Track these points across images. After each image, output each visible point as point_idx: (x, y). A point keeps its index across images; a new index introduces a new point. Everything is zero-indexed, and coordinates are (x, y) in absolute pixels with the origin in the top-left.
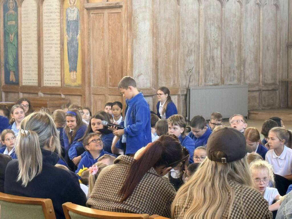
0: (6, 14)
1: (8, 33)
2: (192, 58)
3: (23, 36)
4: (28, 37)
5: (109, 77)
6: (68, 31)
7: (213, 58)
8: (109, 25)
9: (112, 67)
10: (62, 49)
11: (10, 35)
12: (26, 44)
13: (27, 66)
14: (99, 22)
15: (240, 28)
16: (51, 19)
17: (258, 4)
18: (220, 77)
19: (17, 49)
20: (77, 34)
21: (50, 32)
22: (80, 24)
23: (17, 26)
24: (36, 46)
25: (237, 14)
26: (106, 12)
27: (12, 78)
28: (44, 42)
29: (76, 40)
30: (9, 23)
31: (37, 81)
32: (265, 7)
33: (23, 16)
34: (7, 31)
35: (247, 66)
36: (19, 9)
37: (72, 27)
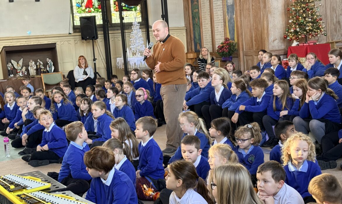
0: (193, 5)
1: (195, 18)
3: (203, 19)
4: (205, 19)
5: (254, 43)
6: (228, 13)
7: (339, 22)
8: (253, 6)
9: (256, 36)
10: (225, 26)
11: (196, 19)
12: (205, 24)
13: (206, 39)
14: (247, 4)
16: (218, 6)
19: (200, 28)
20: (233, 15)
21: (217, 14)
22: (235, 7)
23: (198, 12)
24: (210, 25)
27: (198, 47)
28: (215, 22)
29: (233, 19)
30: (195, 11)
31: (212, 49)
33: (202, 5)
34: (194, 16)
37: (230, 9)
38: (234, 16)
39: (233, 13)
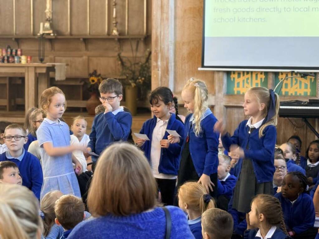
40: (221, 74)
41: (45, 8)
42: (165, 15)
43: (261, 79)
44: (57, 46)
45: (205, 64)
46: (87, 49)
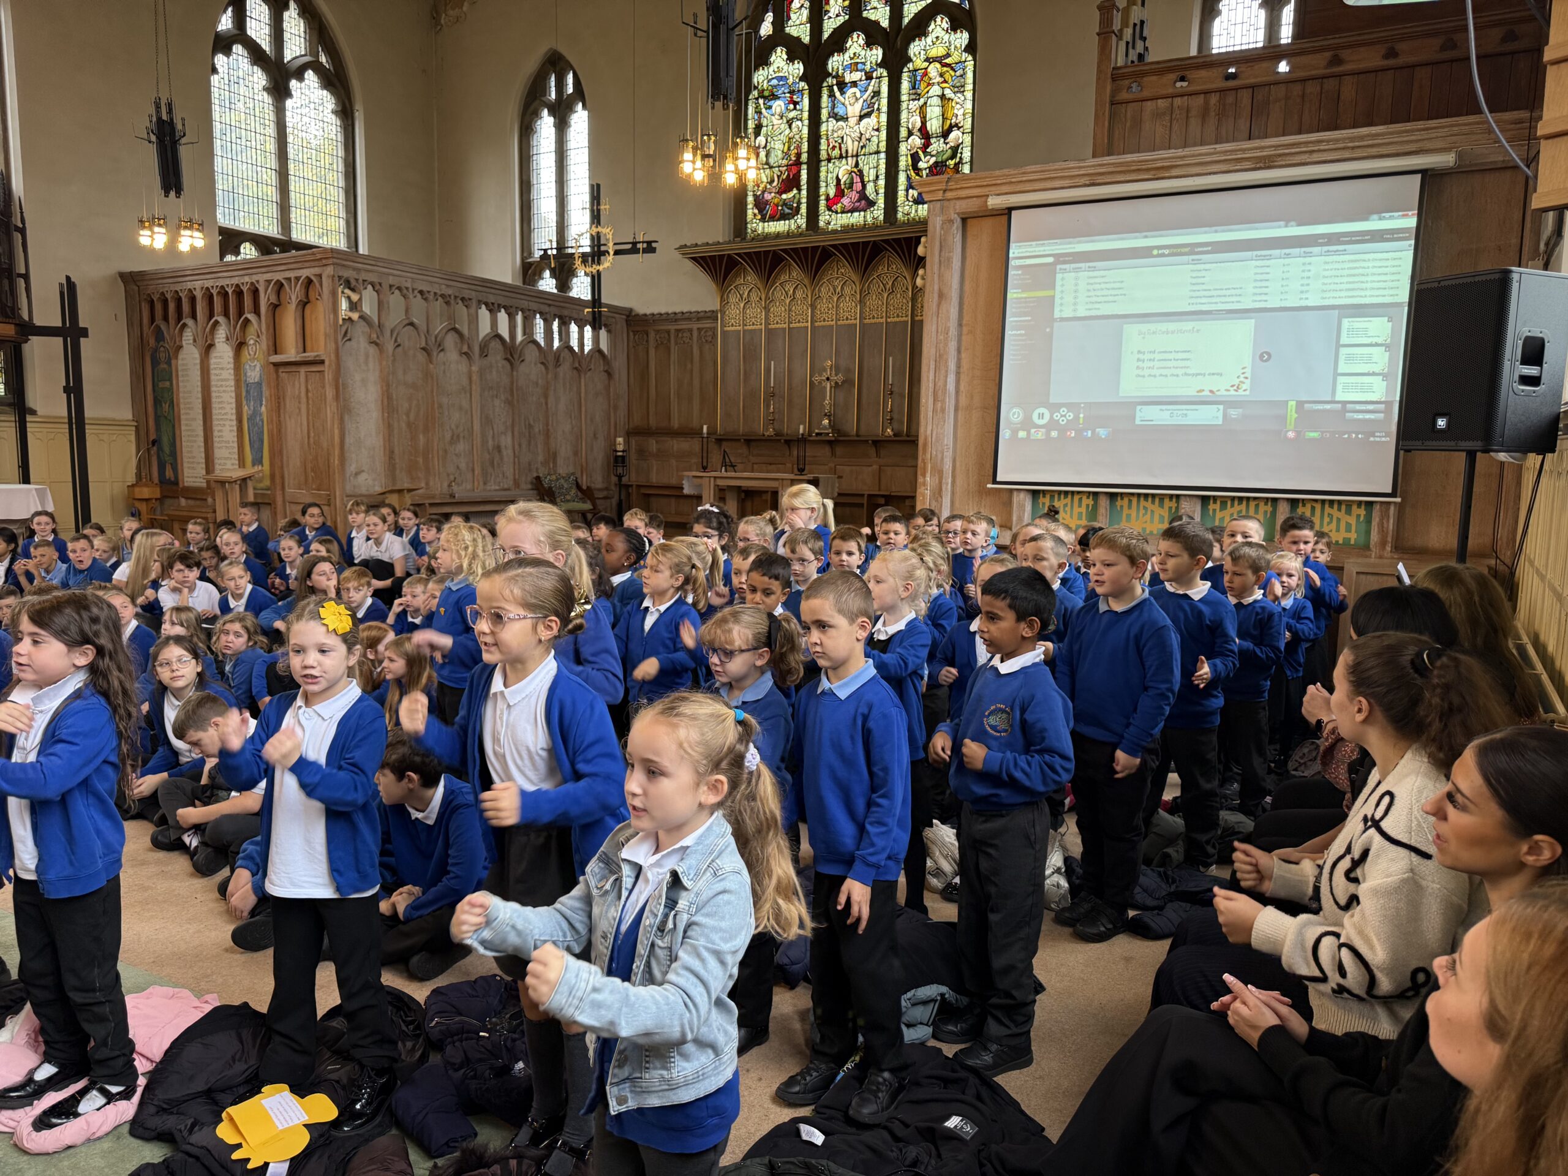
0: (156, 369)
1: (160, 400)
2: (461, 447)
3: (182, 406)
4: (189, 408)
5: (310, 474)
6: (247, 399)
7: (498, 448)
8: (307, 391)
9: (315, 460)
10: (240, 429)
11: (163, 404)
12: (187, 420)
13: (189, 455)
14: (294, 385)
15: (546, 404)
16: (222, 380)
17: (576, 368)
18: (512, 477)
19: (174, 426)
20: (261, 405)
22: (264, 388)
23: (170, 389)
24: (201, 423)
25: (540, 381)
26: (303, 370)
27: (169, 473)
28: (214, 417)
29: (261, 415)
30: (161, 385)
31: (204, 480)
32: (589, 374)
33: (180, 374)
34: (158, 397)
35: (560, 461)
36: (173, 362)
37: (254, 393)
38: (263, 408)
39: (261, 401)
40: (1022, 495)
41: (824, 399)
42: (939, 404)
43: (1088, 506)
44: (839, 450)
45: (998, 479)
46: (878, 455)
